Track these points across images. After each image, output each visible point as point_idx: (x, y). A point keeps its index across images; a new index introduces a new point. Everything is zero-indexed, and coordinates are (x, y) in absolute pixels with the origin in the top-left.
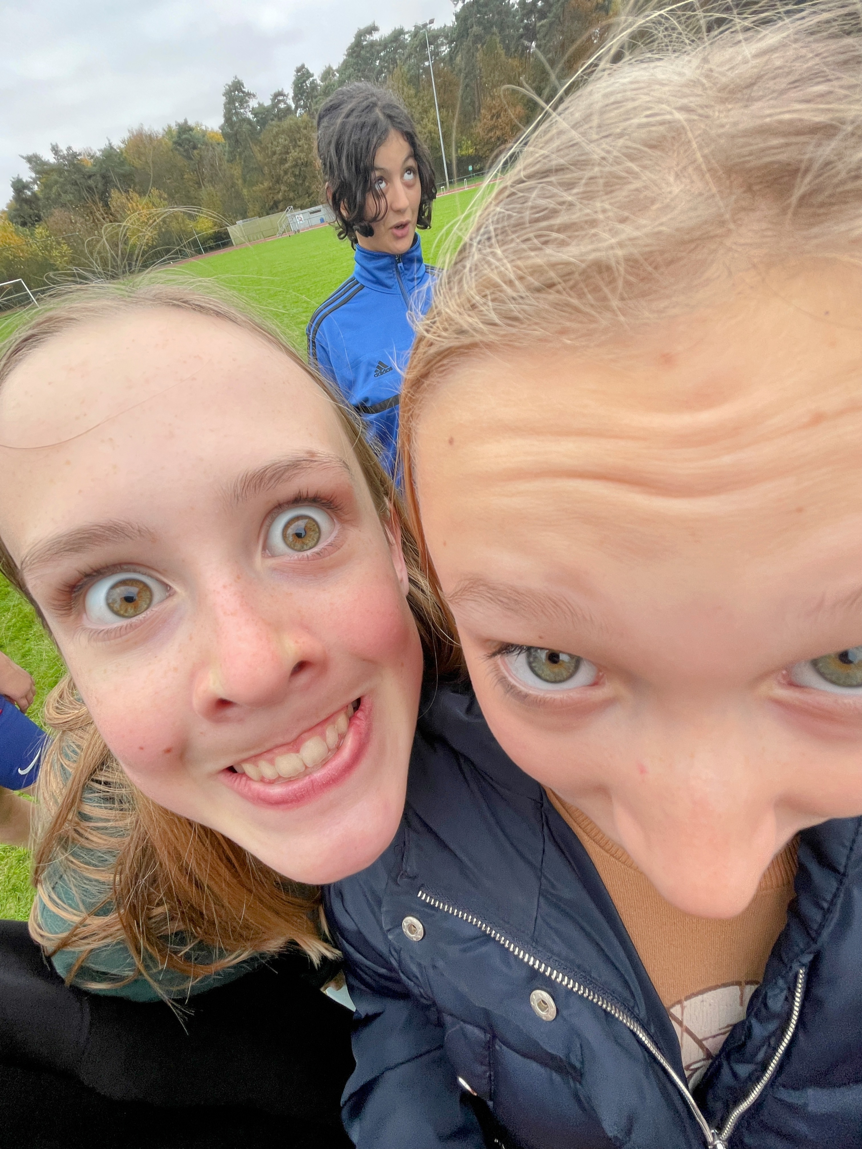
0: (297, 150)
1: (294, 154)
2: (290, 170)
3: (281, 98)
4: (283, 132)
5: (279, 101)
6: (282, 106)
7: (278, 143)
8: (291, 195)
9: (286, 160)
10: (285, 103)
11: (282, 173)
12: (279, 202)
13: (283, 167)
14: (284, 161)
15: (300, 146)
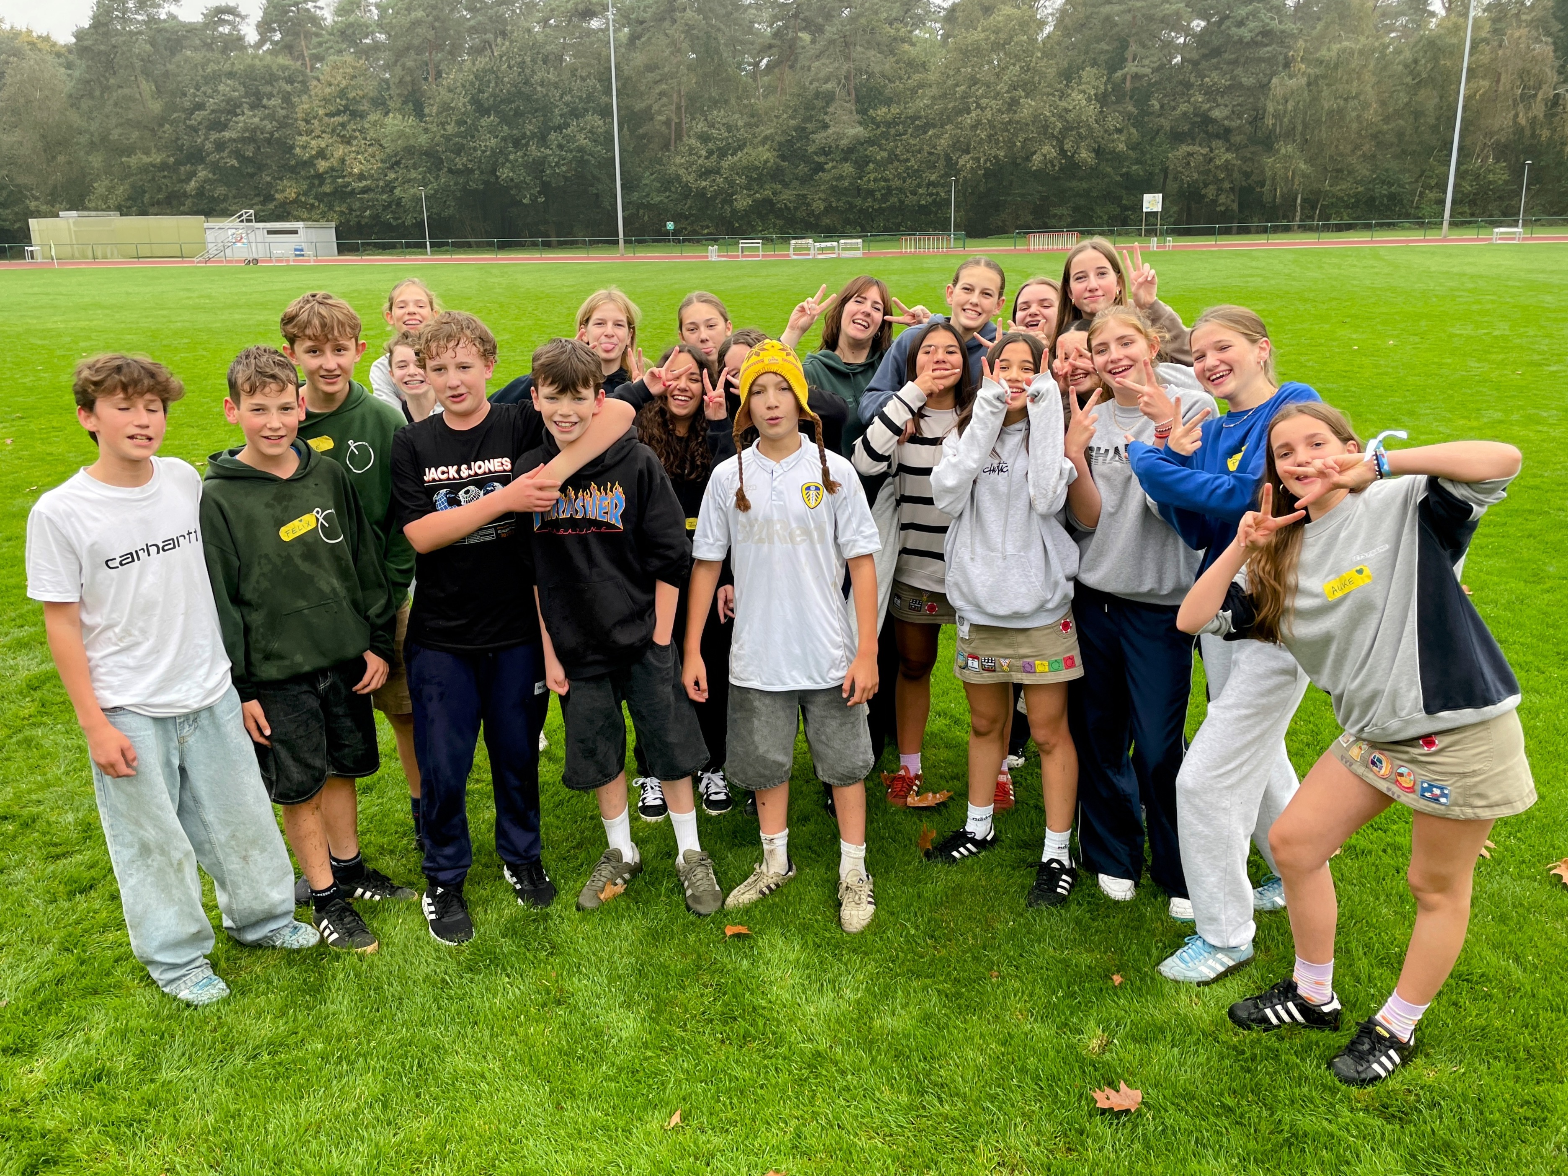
0: (259, 113)
1: (248, 118)
2: (232, 146)
3: (230, 17)
4: (231, 75)
5: (223, 22)
6: (225, 29)
7: (216, 91)
8: (220, 191)
9: (224, 127)
10: (234, 27)
11: (208, 146)
12: (185, 195)
13: (214, 136)
14: (221, 126)
15: (264, 107)
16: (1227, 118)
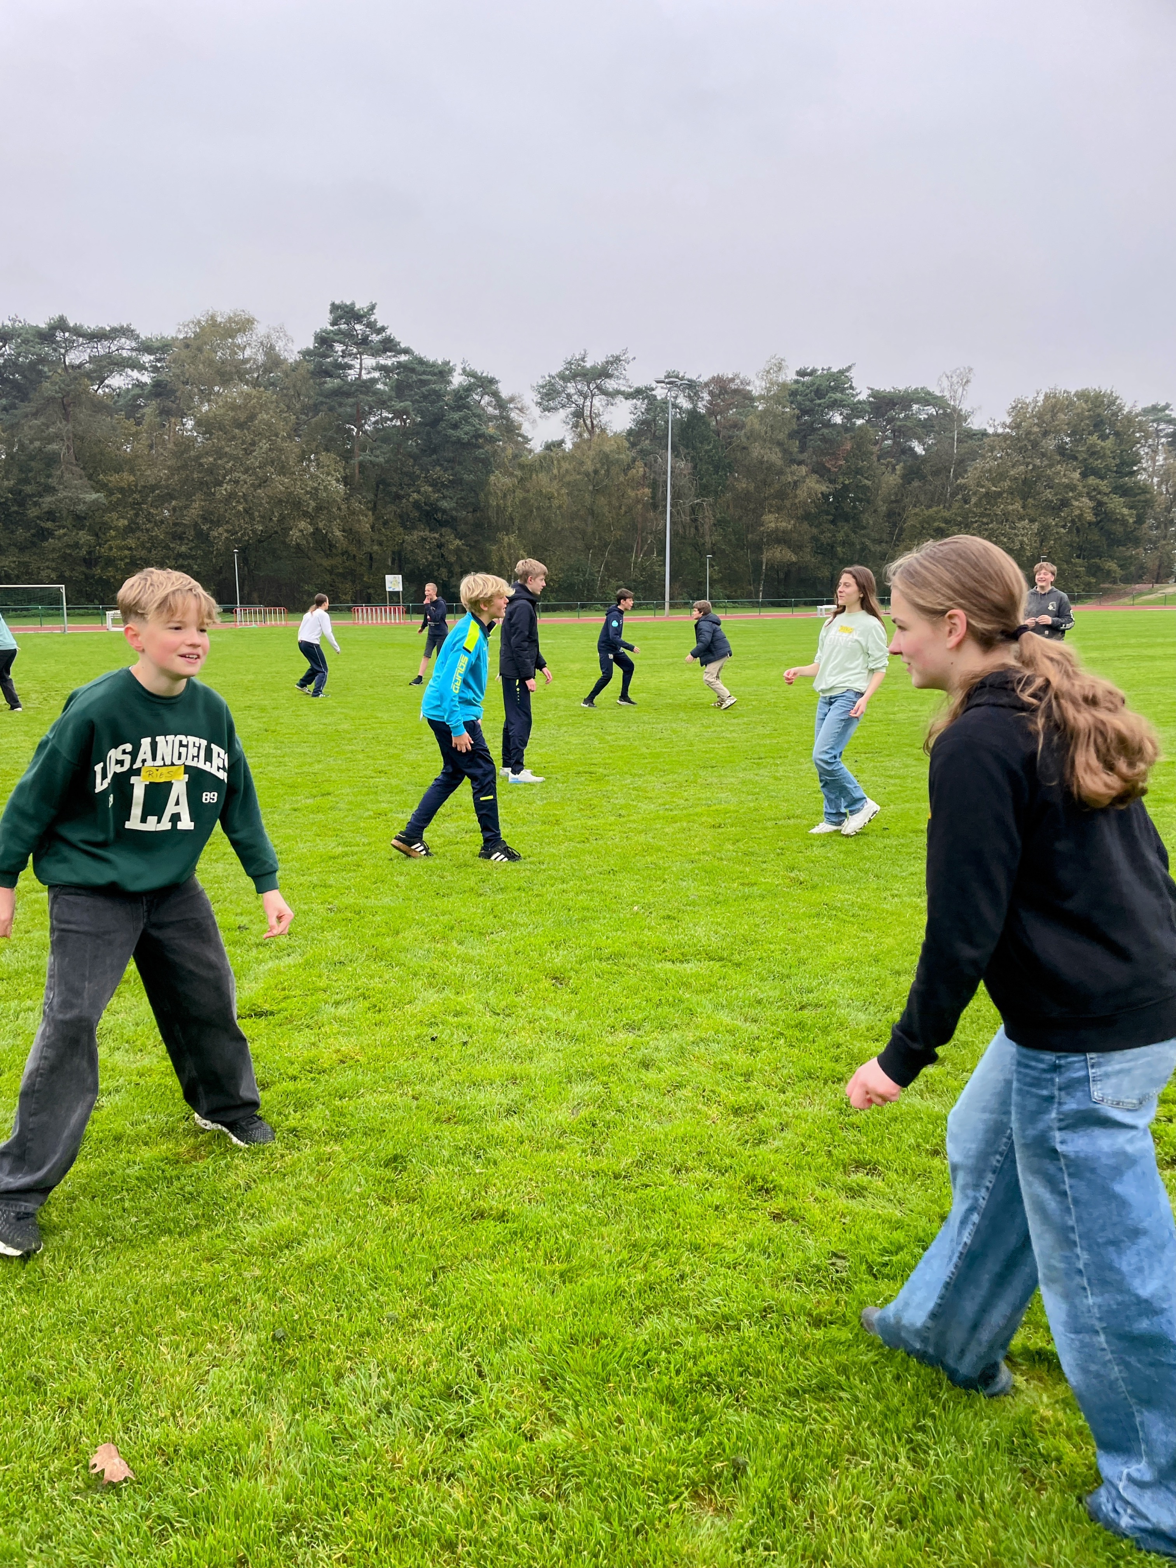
16: (455, 509)
